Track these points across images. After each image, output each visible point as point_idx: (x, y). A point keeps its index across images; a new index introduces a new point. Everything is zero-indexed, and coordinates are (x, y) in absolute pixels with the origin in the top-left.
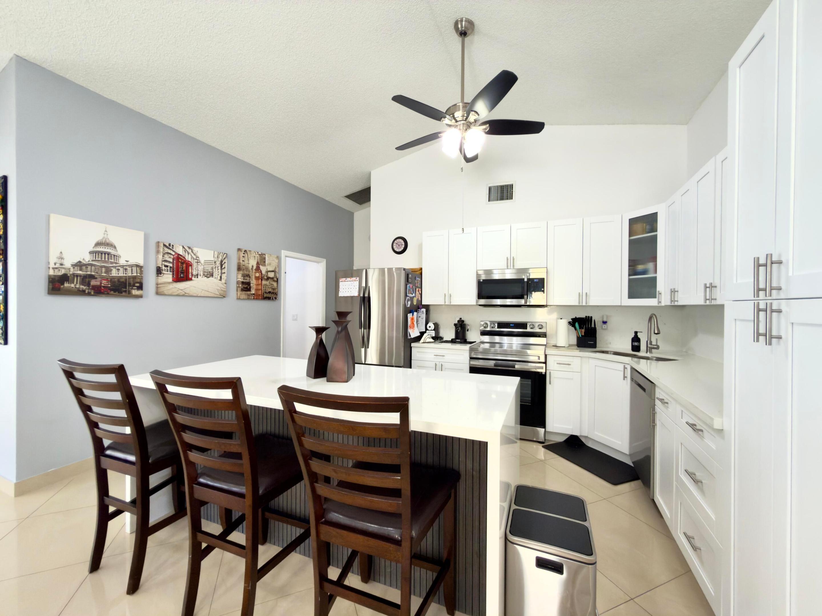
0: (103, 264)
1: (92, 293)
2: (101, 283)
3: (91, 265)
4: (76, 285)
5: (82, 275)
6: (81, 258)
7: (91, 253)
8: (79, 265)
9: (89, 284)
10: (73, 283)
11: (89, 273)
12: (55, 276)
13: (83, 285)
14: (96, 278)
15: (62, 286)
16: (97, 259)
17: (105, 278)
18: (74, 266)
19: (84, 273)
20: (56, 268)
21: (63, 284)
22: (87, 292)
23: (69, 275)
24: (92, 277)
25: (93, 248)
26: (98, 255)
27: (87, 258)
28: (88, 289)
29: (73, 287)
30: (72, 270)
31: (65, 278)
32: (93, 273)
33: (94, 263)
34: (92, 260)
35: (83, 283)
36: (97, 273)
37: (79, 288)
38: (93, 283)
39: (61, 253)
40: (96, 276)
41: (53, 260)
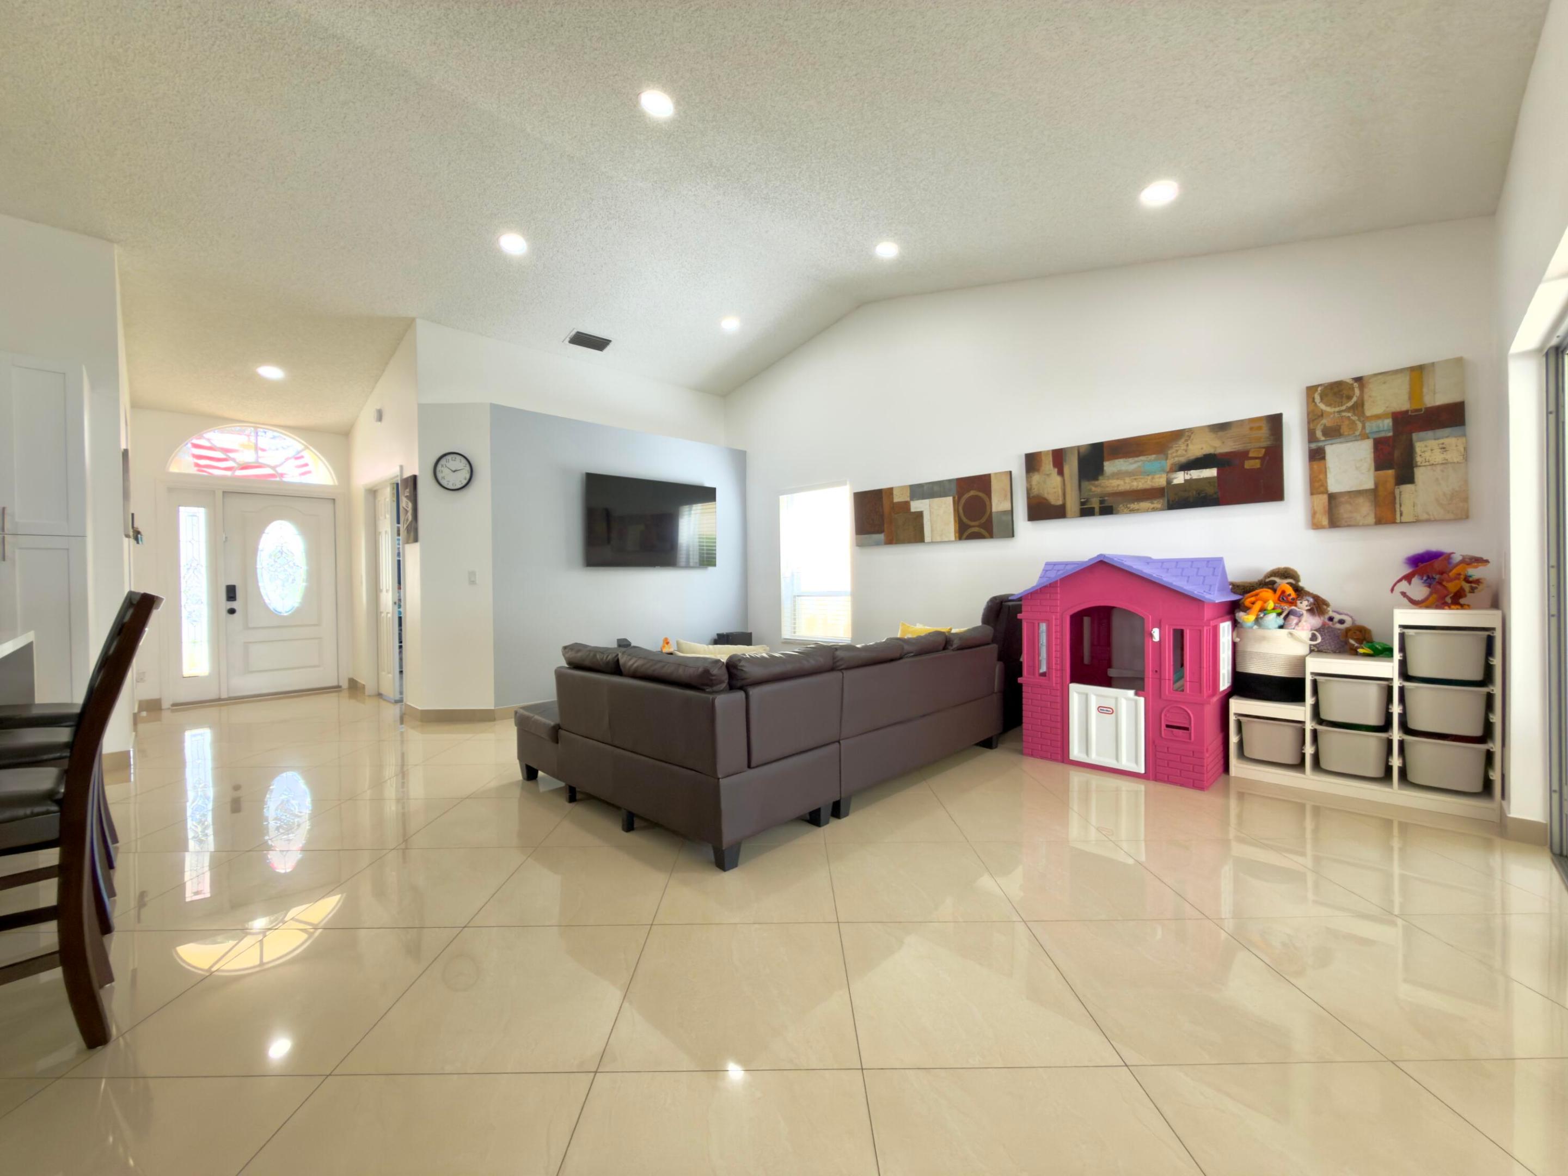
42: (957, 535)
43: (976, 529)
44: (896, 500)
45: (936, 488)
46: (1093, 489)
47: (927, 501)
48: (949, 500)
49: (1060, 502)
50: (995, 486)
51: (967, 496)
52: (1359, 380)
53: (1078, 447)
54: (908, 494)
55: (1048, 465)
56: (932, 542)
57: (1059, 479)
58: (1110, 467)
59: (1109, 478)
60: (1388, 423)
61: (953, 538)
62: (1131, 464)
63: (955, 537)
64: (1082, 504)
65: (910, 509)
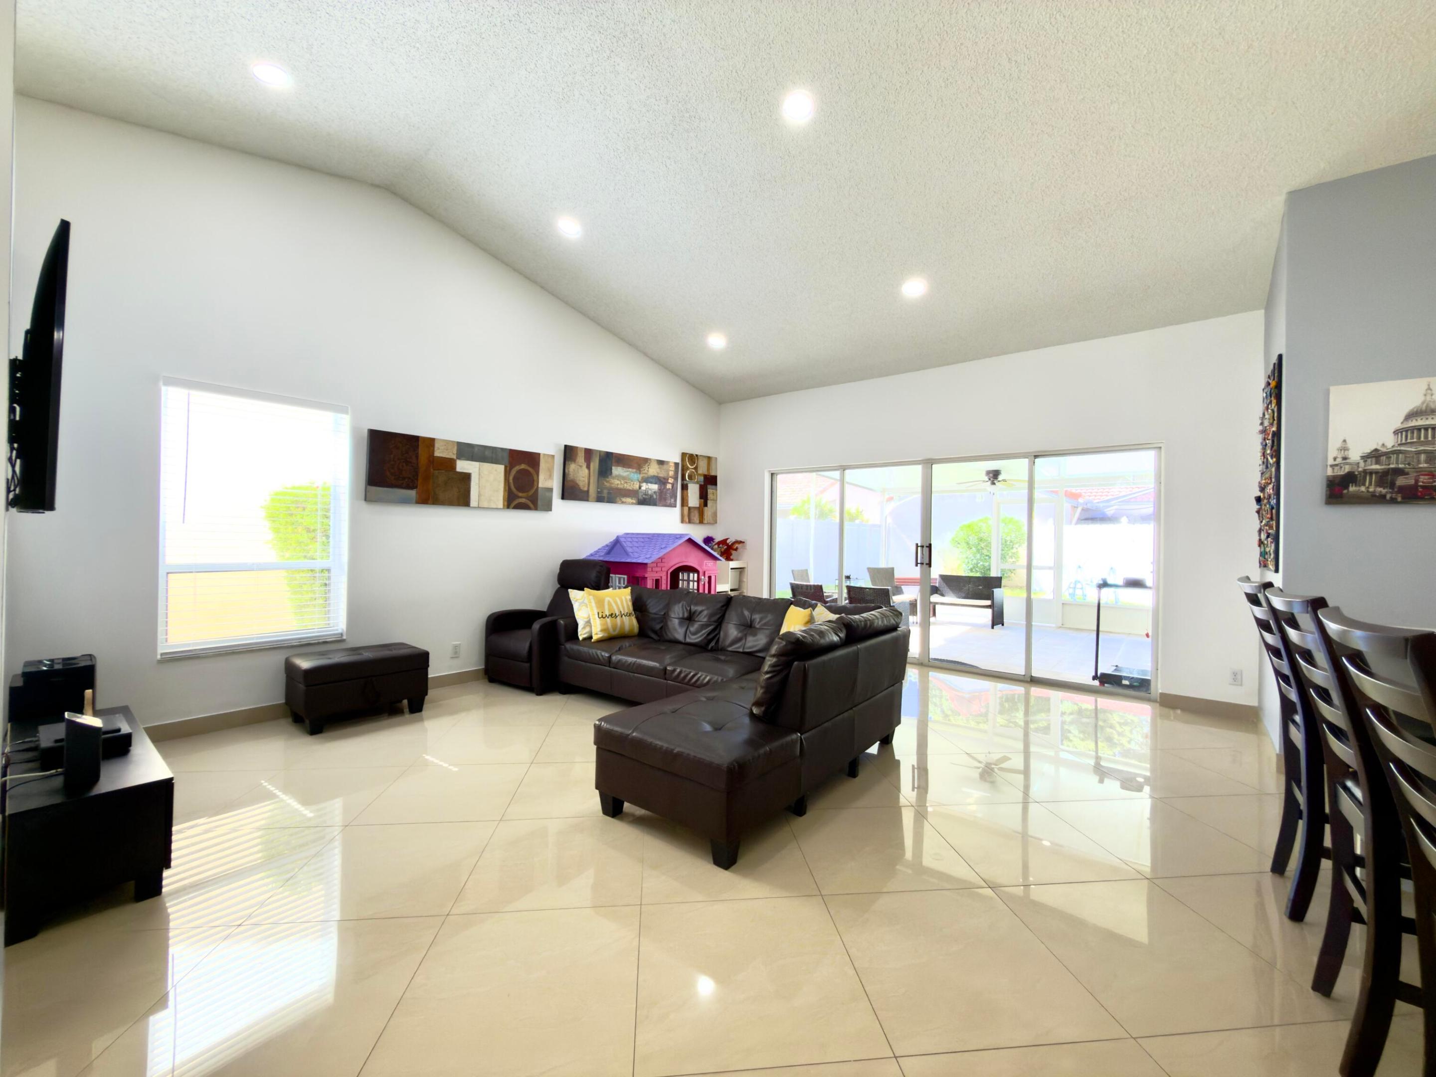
0: (1422, 448)
1: (1399, 499)
2: (1417, 481)
3: (1400, 452)
4: (1368, 488)
5: (1381, 471)
6: (1378, 444)
7: (1396, 432)
8: (1375, 455)
9: (1392, 485)
10: (1364, 484)
11: (1392, 466)
12: (1334, 477)
13: (1380, 487)
14: (1407, 474)
15: (1345, 491)
16: (1409, 441)
17: (1425, 471)
18: (1365, 458)
19: (1383, 467)
20: (1336, 465)
21: (1347, 487)
22: (1388, 497)
23: (1356, 473)
24: (1399, 472)
25: (1402, 423)
26: (1413, 433)
27: (1389, 442)
28: (1391, 493)
29: (1362, 492)
30: (1362, 464)
31: (1350, 478)
32: (1401, 466)
33: (1402, 448)
34: (1399, 445)
35: (1381, 483)
36: (1409, 464)
37: (1374, 492)
38: (1401, 481)
39: (1345, 441)
40: (1406, 470)
41: (1333, 452)
42: (506, 503)
43: (523, 500)
44: (437, 454)
45: (487, 453)
46: (606, 484)
47: (476, 464)
48: (501, 468)
49: (586, 489)
50: (543, 465)
51: (517, 468)
52: (697, 455)
53: (600, 452)
54: (455, 452)
55: (581, 458)
56: (479, 508)
57: (587, 471)
58: (617, 471)
59: (614, 478)
60: (702, 478)
61: (501, 506)
62: (625, 472)
63: (504, 505)
64: (598, 492)
65: (455, 468)
